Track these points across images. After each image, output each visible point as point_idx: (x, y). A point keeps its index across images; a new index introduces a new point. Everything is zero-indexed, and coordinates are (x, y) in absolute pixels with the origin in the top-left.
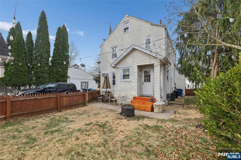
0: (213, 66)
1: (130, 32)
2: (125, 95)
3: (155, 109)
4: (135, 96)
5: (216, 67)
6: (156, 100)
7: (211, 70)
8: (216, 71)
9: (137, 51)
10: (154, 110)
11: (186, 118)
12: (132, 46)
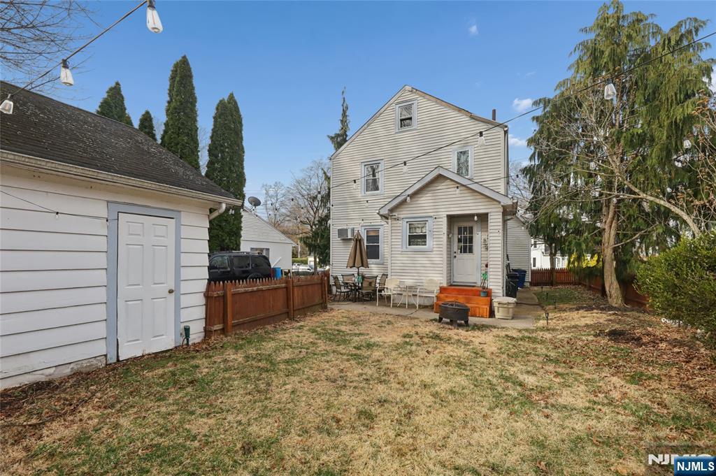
0: (608, 221)
1: (415, 129)
2: (418, 284)
3: (498, 312)
4: (441, 285)
5: (613, 225)
6: (493, 294)
7: (604, 229)
8: (613, 233)
9: (448, 182)
10: (496, 313)
11: (569, 325)
12: (437, 169)
